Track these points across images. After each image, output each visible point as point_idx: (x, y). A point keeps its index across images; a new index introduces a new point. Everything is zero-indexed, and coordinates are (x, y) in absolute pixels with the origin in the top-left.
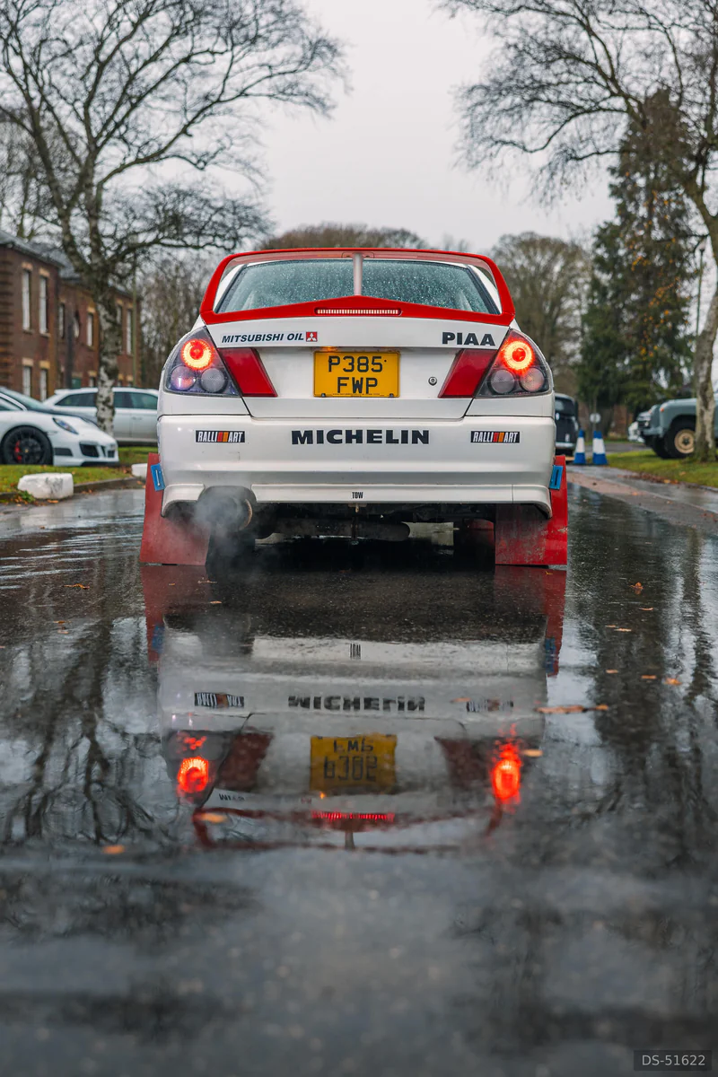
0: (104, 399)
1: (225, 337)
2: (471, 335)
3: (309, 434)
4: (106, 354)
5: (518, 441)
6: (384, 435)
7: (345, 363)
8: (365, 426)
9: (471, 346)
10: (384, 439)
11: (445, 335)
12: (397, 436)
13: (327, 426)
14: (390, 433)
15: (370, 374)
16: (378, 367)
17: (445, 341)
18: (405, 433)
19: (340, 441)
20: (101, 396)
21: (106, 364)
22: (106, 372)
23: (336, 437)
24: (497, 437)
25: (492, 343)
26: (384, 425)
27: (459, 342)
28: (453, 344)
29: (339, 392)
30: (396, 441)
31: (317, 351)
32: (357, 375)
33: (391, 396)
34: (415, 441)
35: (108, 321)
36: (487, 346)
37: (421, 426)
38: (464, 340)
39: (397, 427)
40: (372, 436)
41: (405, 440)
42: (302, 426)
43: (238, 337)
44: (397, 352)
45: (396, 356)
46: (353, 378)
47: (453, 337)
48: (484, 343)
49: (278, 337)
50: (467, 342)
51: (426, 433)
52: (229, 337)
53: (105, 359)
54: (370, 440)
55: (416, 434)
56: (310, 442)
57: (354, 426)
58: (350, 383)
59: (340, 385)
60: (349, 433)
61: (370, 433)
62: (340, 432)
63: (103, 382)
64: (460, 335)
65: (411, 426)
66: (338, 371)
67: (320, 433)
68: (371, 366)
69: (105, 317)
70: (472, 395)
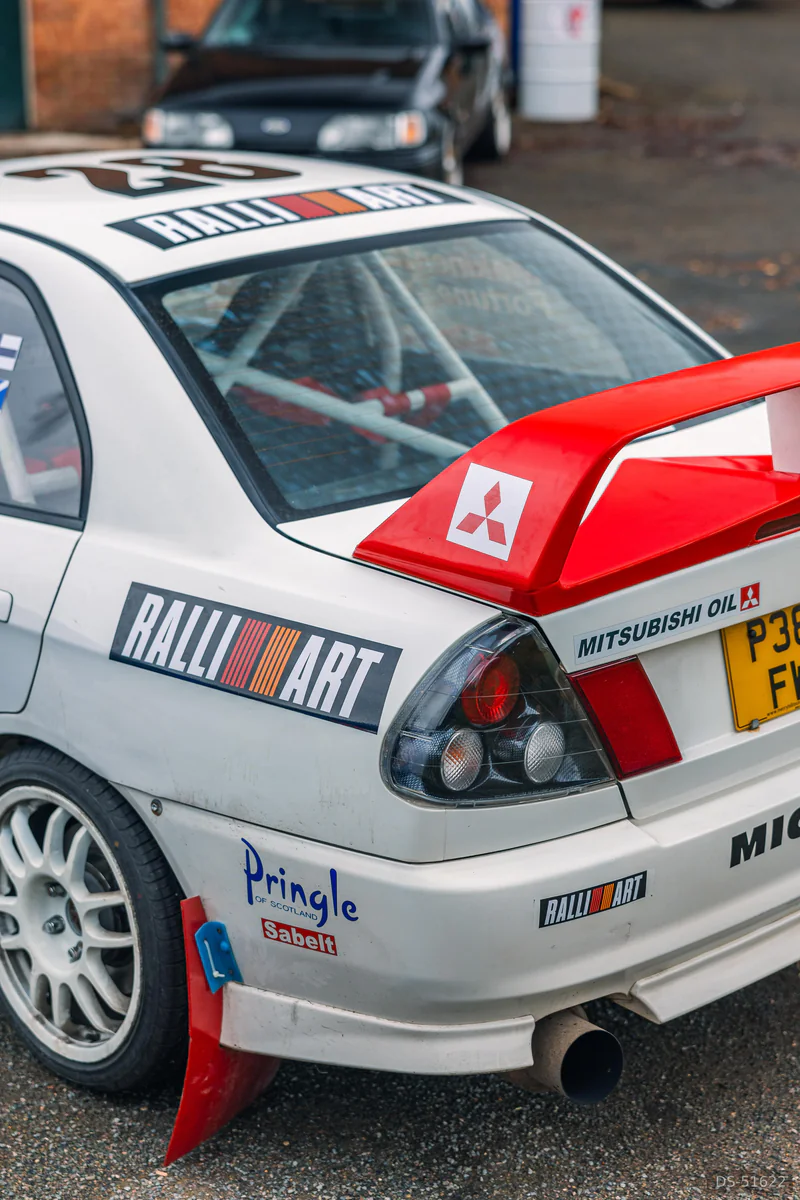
1: (584, 642)
3: (759, 832)
29: (776, 706)
43: (611, 635)
46: (793, 664)
49: (691, 616)
52: (594, 640)
59: (773, 688)
66: (767, 656)
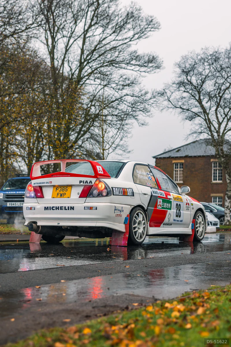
0: (226, 206)
1: (34, 183)
2: (87, 181)
3: (48, 207)
4: (227, 191)
5: (96, 209)
6: (64, 208)
7: (59, 189)
8: (60, 205)
9: (86, 184)
10: (64, 209)
11: (80, 181)
12: (67, 208)
13: (52, 206)
14: (65, 207)
15: (65, 192)
16: (66, 190)
17: (80, 183)
18: (68, 207)
19: (54, 209)
20: (226, 205)
21: (227, 194)
22: (227, 197)
23: (53, 208)
24: (91, 208)
25: (92, 183)
26: (64, 205)
27: (83, 183)
28: (82, 184)
29: (57, 197)
30: (67, 209)
31: (54, 186)
32: (62, 192)
33: (68, 197)
34: (71, 209)
35: (229, 180)
36: (90, 184)
37: (72, 205)
38: (85, 182)
39: (67, 206)
40: (61, 208)
41: (69, 209)
42: (46, 206)
43: (36, 183)
44: (71, 186)
45: (71, 187)
47: (82, 181)
48: (90, 183)
49: (44, 183)
50: (85, 183)
51: (73, 207)
53: (227, 193)
54: (61, 209)
55: (71, 207)
56: (48, 210)
57: (57, 205)
58: (60, 194)
59: (58, 195)
60: (56, 207)
61: (61, 207)
62: (54, 207)
63: (226, 200)
64: (84, 181)
65: (70, 205)
66: (58, 191)
67: (50, 207)
68: (65, 190)
69: (228, 178)
70: (86, 197)
